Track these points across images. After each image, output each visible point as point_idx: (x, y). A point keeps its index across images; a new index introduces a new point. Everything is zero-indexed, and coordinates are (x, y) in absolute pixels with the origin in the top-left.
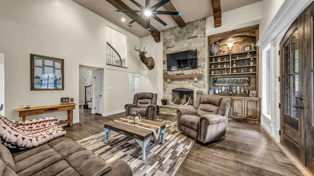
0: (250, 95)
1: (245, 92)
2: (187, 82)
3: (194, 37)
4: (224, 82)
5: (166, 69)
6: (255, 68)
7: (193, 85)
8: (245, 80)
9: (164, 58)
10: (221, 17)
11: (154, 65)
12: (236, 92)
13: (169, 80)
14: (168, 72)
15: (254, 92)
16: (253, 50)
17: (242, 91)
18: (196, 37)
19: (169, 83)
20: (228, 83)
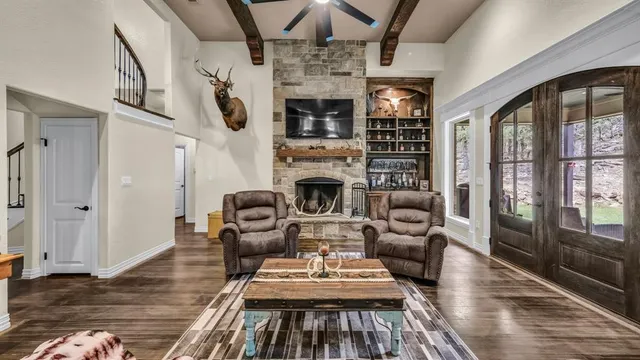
0: (421, 188)
1: (414, 183)
2: (330, 164)
3: (345, 74)
4: (383, 166)
5: (284, 132)
6: (427, 145)
7: (344, 171)
8: (413, 164)
9: (275, 106)
10: (394, 50)
11: (246, 119)
12: (403, 183)
13: (290, 160)
14: (287, 140)
15: (426, 183)
16: (426, 117)
17: (411, 181)
18: (349, 74)
19: (290, 165)
20: (389, 168)
